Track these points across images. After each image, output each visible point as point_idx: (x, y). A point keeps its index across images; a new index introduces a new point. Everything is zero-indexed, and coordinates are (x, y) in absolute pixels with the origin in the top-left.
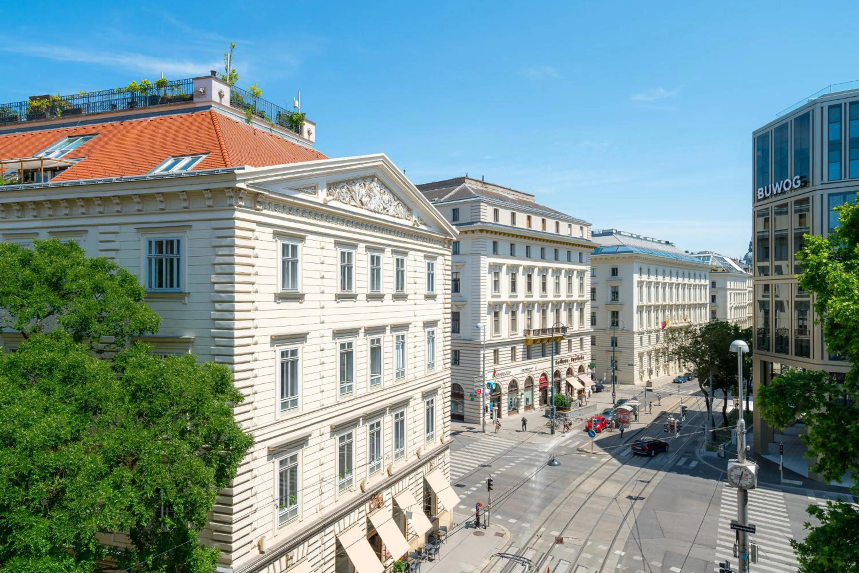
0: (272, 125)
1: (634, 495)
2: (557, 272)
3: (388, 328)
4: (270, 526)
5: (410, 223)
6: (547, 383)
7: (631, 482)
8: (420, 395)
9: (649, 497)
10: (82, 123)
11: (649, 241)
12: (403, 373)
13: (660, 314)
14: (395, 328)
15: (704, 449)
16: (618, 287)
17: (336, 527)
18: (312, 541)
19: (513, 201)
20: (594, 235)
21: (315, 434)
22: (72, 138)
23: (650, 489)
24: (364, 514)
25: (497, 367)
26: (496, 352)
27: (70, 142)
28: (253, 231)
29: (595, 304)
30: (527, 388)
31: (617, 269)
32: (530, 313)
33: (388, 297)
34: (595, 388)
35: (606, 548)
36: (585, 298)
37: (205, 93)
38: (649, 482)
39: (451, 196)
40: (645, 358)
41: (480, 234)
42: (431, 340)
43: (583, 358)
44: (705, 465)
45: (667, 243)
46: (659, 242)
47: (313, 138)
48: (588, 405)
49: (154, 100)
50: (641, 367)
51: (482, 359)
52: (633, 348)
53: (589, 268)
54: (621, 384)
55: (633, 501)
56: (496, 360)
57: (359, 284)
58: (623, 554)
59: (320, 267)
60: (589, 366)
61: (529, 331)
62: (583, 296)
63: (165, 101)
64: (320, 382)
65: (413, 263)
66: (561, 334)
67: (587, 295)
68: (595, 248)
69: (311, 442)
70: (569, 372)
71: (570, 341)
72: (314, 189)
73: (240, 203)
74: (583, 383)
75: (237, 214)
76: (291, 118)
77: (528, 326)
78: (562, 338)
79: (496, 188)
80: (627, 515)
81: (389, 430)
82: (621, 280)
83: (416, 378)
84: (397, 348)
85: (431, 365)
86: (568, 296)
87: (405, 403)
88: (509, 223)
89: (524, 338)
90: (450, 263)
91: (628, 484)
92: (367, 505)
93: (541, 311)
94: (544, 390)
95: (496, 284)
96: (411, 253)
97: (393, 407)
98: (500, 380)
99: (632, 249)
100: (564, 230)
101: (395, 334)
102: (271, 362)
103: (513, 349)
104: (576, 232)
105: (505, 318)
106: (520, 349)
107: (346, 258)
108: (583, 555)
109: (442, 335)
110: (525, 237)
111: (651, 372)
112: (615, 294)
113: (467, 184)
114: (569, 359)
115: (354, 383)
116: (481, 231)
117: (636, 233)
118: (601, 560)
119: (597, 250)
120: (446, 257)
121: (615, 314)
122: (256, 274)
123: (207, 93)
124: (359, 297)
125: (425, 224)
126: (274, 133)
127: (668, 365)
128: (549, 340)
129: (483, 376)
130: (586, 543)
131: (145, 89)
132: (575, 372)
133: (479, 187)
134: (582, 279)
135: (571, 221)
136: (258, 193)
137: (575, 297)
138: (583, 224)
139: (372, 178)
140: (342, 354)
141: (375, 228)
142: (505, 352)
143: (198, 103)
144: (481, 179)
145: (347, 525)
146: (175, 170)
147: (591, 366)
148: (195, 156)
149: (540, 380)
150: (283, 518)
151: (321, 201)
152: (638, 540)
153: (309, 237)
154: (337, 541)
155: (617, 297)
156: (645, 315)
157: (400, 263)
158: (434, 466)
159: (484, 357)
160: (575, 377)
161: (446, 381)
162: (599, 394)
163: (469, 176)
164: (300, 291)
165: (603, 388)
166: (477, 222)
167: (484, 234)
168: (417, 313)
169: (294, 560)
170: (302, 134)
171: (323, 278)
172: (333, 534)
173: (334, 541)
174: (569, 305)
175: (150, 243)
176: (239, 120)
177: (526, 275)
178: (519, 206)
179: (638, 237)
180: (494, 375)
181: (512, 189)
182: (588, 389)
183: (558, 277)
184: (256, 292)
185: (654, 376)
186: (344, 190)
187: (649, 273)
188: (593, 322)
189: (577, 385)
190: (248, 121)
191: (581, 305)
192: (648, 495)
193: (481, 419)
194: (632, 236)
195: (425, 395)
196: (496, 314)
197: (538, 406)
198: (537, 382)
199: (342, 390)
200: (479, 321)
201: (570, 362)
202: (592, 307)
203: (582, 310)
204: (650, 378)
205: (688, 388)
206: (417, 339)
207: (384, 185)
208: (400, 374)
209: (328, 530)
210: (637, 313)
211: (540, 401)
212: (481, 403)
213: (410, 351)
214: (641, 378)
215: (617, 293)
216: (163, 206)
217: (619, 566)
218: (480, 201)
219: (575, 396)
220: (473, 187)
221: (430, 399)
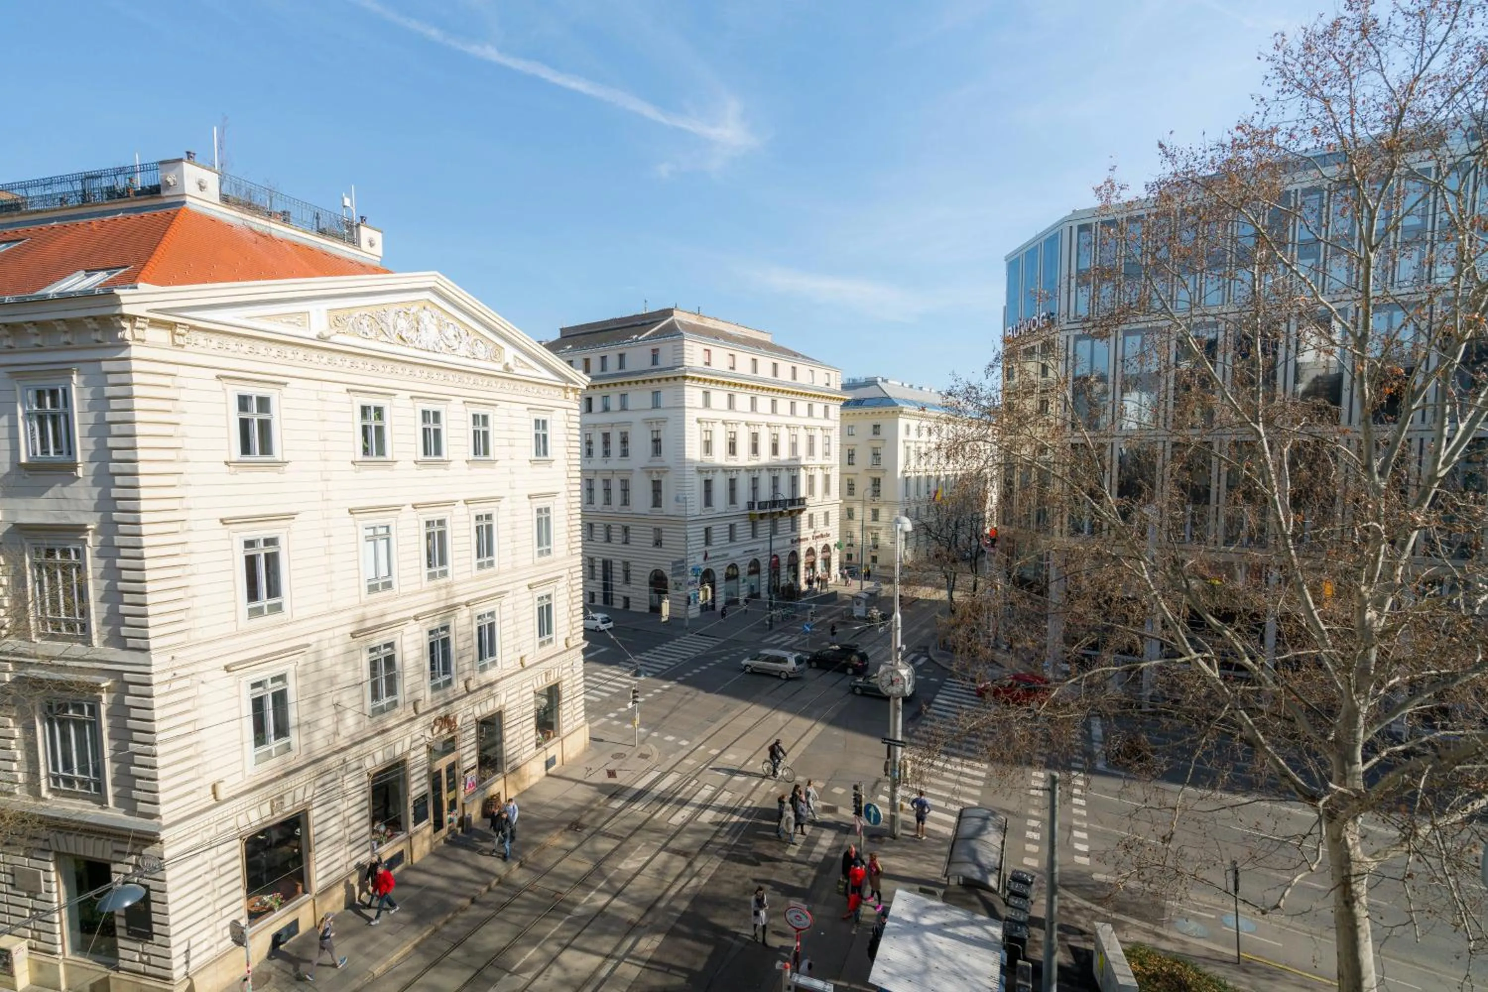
2: (793, 430)
3: (459, 504)
4: (235, 768)
5: (499, 367)
8: (525, 589)
14: (474, 504)
16: (880, 448)
24: (421, 742)
25: (708, 548)
26: (708, 530)
30: (751, 573)
31: (879, 426)
32: (755, 480)
33: (459, 462)
36: (832, 462)
37: (175, 184)
43: (828, 535)
56: (708, 541)
57: (399, 449)
59: (318, 425)
60: (837, 545)
61: (753, 503)
62: (829, 459)
65: (508, 419)
66: (798, 507)
67: (835, 458)
70: (810, 553)
71: (810, 515)
72: (301, 318)
77: (752, 498)
78: (800, 511)
81: (467, 636)
82: (884, 439)
83: (515, 569)
85: (545, 552)
88: (726, 368)
89: (747, 512)
93: (771, 479)
95: (708, 444)
96: (502, 405)
98: (714, 564)
99: (897, 402)
100: (804, 377)
101: (473, 512)
102: (225, 555)
103: (732, 527)
104: (820, 379)
105: (720, 488)
106: (741, 525)
110: (748, 386)
113: (677, 318)
114: (811, 537)
116: (685, 378)
120: (571, 412)
121: (876, 482)
122: (184, 436)
123: (179, 181)
124: (400, 463)
126: (304, 242)
128: (781, 514)
132: (818, 553)
133: (693, 321)
134: (828, 438)
135: (812, 366)
136: (175, 323)
137: (819, 459)
138: (830, 370)
139: (422, 305)
141: (430, 372)
142: (720, 530)
143: (168, 197)
147: (840, 545)
148: (113, 271)
149: (770, 564)
151: (313, 335)
153: (296, 384)
155: (879, 460)
157: (480, 419)
161: (574, 569)
164: (279, 459)
166: (680, 366)
167: (689, 382)
168: (516, 484)
169: (287, 807)
170: (359, 245)
171: (325, 440)
177: (751, 434)
180: (705, 559)
183: (794, 436)
184: (185, 460)
187: (919, 431)
196: (708, 483)
198: (764, 566)
200: (684, 491)
201: (811, 540)
203: (827, 477)
206: (516, 518)
213: (503, 534)
215: (879, 456)
216: (38, 341)
221: (543, 594)
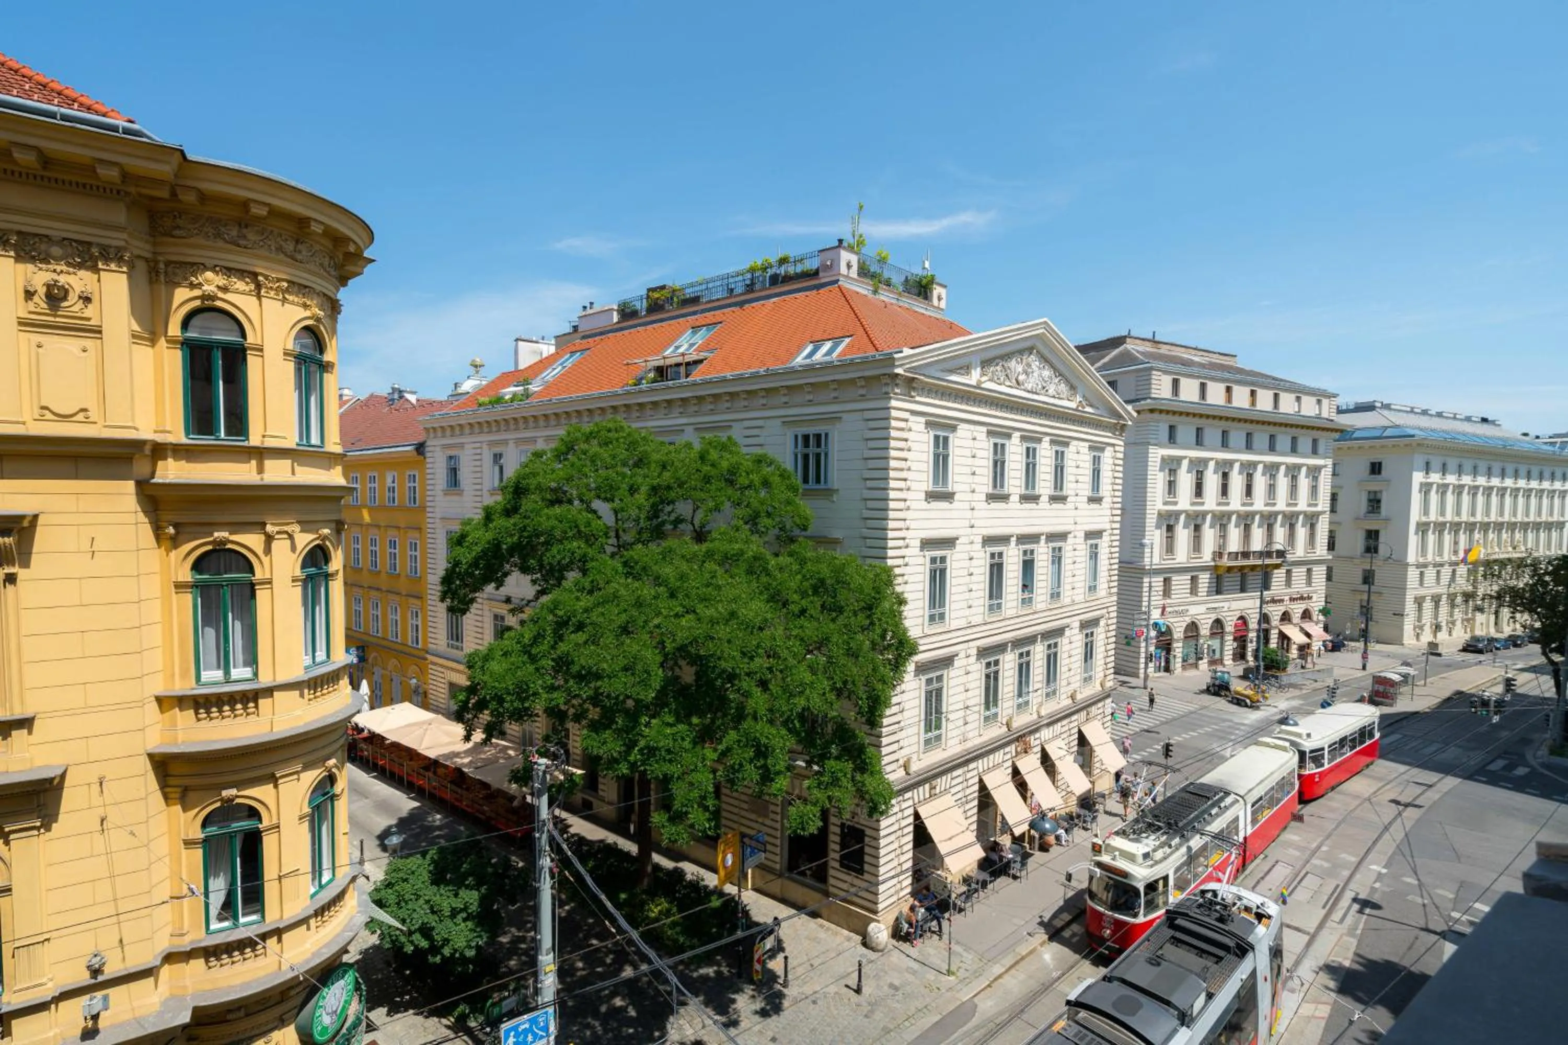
0: (900, 294)
1: (1403, 799)
2: (1271, 470)
3: (1043, 538)
4: (915, 748)
5: (1073, 405)
6: (1247, 630)
7: (1398, 780)
8: (1077, 624)
9: (1430, 807)
10: (703, 311)
11: (1447, 418)
12: (1058, 594)
13: (1463, 538)
14: (1051, 537)
15: (1543, 752)
16: (1381, 492)
17: (981, 764)
18: (955, 773)
19: (1202, 366)
20: (1340, 411)
21: (962, 655)
22: (696, 328)
23: (1433, 795)
24: (1009, 756)
25: (1168, 601)
26: (1167, 581)
27: (694, 333)
28: (906, 420)
29: (1336, 518)
30: (1213, 635)
31: (1380, 464)
32: (1223, 527)
33: (1044, 499)
34: (1330, 645)
35: (1354, 860)
36: (1319, 509)
37: (832, 267)
38: (1431, 786)
39: (1105, 364)
40: (1428, 605)
41: (1149, 416)
42: (1094, 555)
43: (1310, 598)
44: (1542, 774)
45: (1484, 420)
46: (1468, 419)
47: (943, 304)
48: (1317, 668)
49: (775, 280)
50: (1419, 619)
51: (1146, 589)
52: (1405, 589)
53: (1329, 462)
54: (1378, 642)
55: (1401, 808)
56: (1167, 593)
57: (1012, 482)
58: (1384, 871)
59: (970, 461)
60: (1320, 611)
61: (1221, 554)
62: (1316, 505)
63: (788, 279)
64: (967, 595)
65: (1076, 456)
66: (1275, 561)
67: (1323, 504)
68: (1342, 431)
69: (957, 663)
70: (1286, 617)
71: (1289, 572)
72: (966, 369)
73: (897, 391)
74: (1308, 635)
75: (894, 403)
76: (920, 283)
77: (1220, 547)
78: (1277, 566)
79: (1173, 348)
80: (1390, 823)
81: (1040, 663)
82: (1389, 481)
83: (1073, 603)
84: (1053, 562)
85: (1092, 588)
86: (1289, 505)
87: (1060, 632)
88: (1195, 397)
89: (1213, 564)
90: (1121, 456)
91: (1394, 784)
92: (1013, 746)
93: (1242, 527)
94: (1241, 640)
95: (1171, 486)
96: (1074, 443)
97: (1046, 635)
98: (1172, 620)
99: (1411, 432)
100: (1288, 405)
101: (1051, 545)
102: (921, 569)
103: (1194, 579)
104: (1309, 408)
105: (1183, 535)
106: (1204, 579)
107: (999, 450)
108: (1315, 861)
109: (1107, 550)
110: (1221, 418)
111: (1438, 628)
112: (1375, 503)
113: (1129, 346)
114: (1287, 598)
115: (1003, 601)
116: (1152, 411)
117: (1421, 405)
118: (1346, 873)
119: (1343, 433)
120: (1117, 448)
121: (1372, 536)
122: (909, 469)
123: (835, 264)
124: (1012, 498)
125: (1091, 406)
126: (901, 304)
127: (1473, 619)
128: (1253, 568)
129: (1148, 613)
130: (1319, 847)
131: (766, 268)
132: (1296, 618)
133: (1148, 348)
134: (1315, 479)
135: (1299, 391)
136: (914, 379)
137: (1302, 505)
138: (1320, 395)
139: (1030, 350)
140: (992, 566)
141: (1032, 412)
142: (1181, 583)
143: (824, 278)
144: (1150, 337)
145: (991, 765)
146: (818, 356)
147: (1324, 612)
148: (837, 340)
149: (1236, 626)
150: (927, 742)
151: (974, 383)
152: (1410, 859)
153: (962, 426)
154: (981, 781)
155: (1379, 507)
156: (1431, 538)
157: (1060, 456)
158: (1091, 715)
159: (1150, 587)
160: (1295, 625)
161: (1111, 609)
162: (1337, 653)
163: (1132, 334)
164: (950, 489)
165: (1344, 645)
166: (1145, 399)
167: (1156, 416)
168: (1079, 520)
169: (938, 791)
170: (931, 301)
171: (974, 474)
172: (975, 772)
173: (976, 779)
174: (1290, 520)
175: (796, 437)
176: (865, 292)
177: (1220, 474)
178: (1213, 373)
179: (1425, 412)
180: (1163, 614)
181: (1200, 347)
182: (1317, 645)
183: (1273, 477)
184: (908, 489)
185: (1442, 636)
186: (999, 368)
187: (1444, 470)
188: (1331, 546)
189: (1297, 638)
190: (875, 292)
191: (1312, 520)
192: (1431, 802)
193: (1142, 671)
194: (1412, 411)
195: (1084, 625)
196: (1170, 528)
197: (1231, 662)
198: (1229, 628)
199: (991, 608)
200: (1143, 536)
201: (1287, 603)
202: (1331, 523)
203: (1313, 526)
204: (1435, 636)
205: (1513, 658)
206: (1077, 553)
207: (1044, 359)
208: (1055, 596)
209: (972, 766)
210: (1416, 533)
211: (1234, 655)
212: (1143, 650)
213: (1068, 567)
214: (1418, 636)
215: (1379, 501)
216: (810, 397)
217: (1377, 885)
218: (1152, 369)
219: (1294, 653)
220: (1140, 349)
221: (1089, 631)
